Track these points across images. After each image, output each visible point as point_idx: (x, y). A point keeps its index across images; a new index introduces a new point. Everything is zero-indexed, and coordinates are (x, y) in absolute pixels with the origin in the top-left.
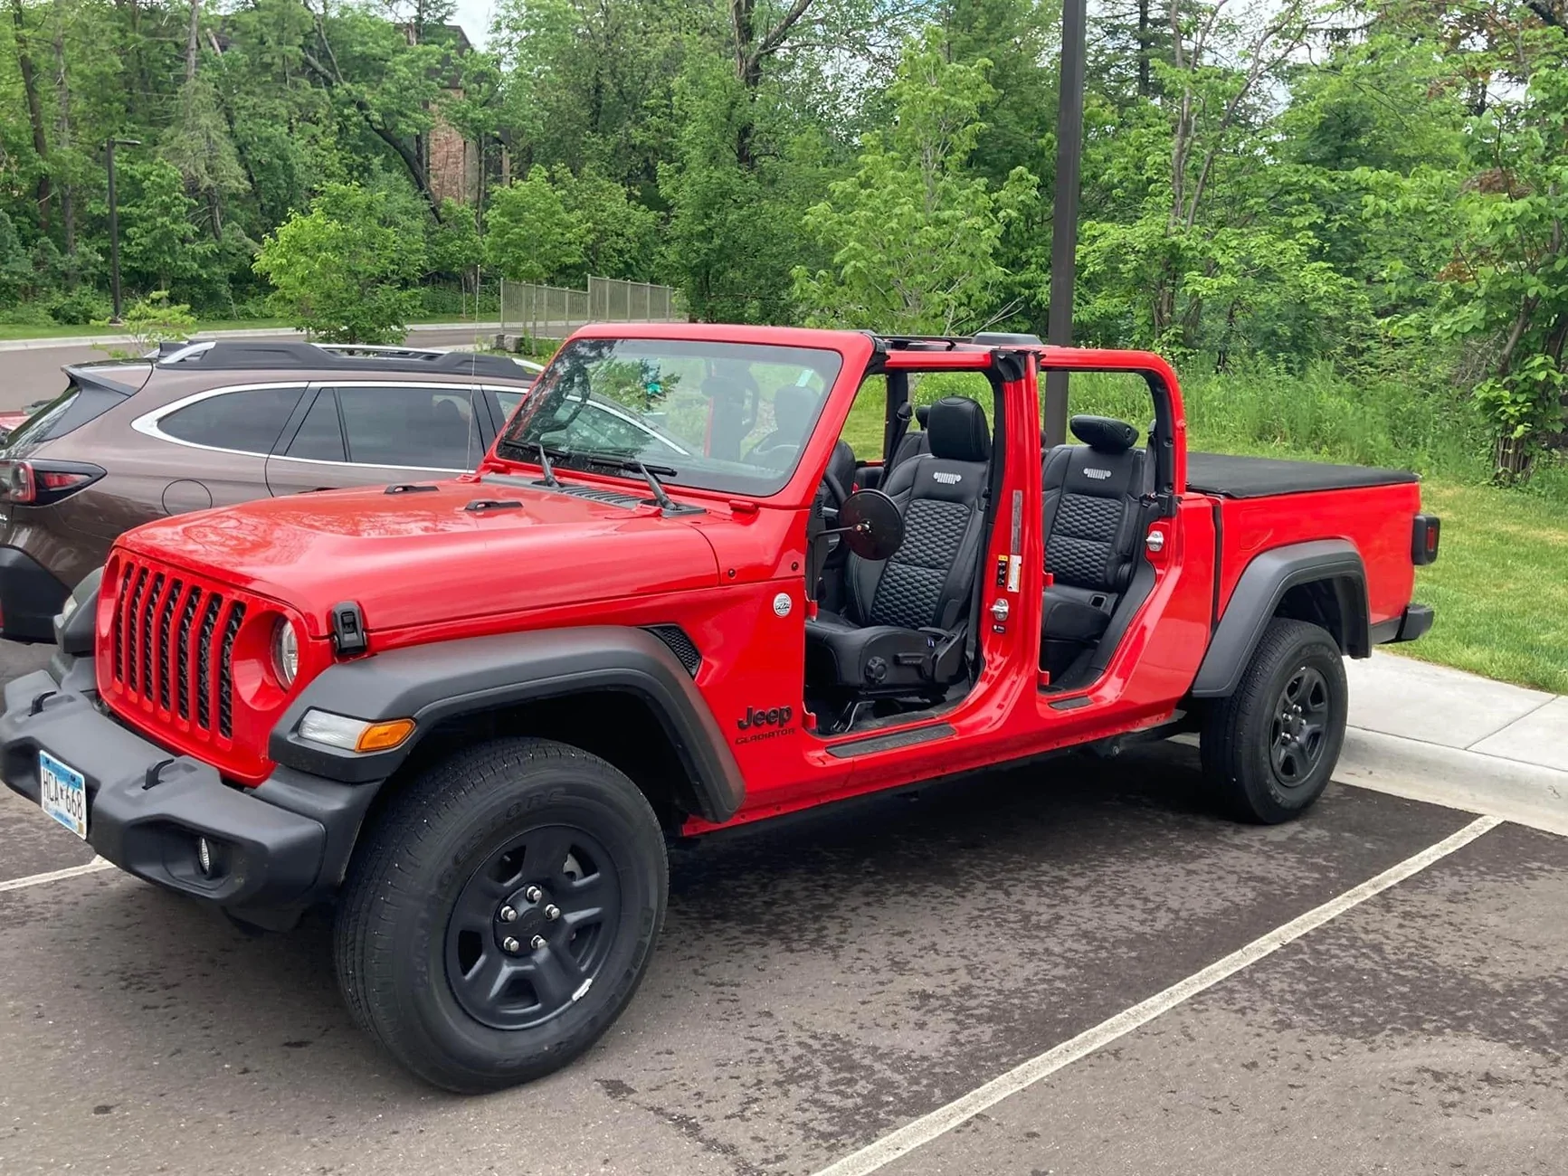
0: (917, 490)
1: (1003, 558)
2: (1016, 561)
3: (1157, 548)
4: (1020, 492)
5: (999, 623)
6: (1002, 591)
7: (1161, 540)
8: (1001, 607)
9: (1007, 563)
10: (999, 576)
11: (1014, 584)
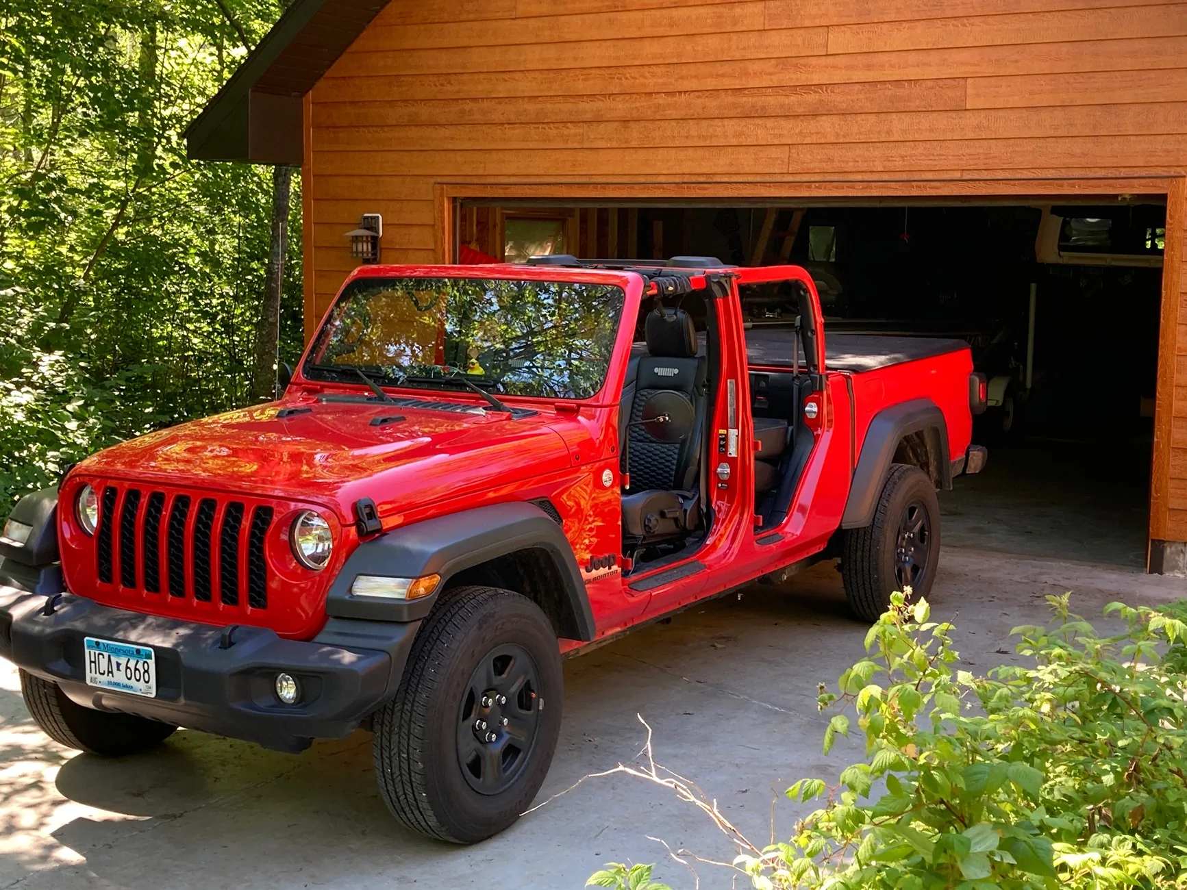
0: (643, 383)
1: (722, 431)
2: (733, 433)
3: (814, 416)
4: (734, 381)
5: (723, 482)
6: (724, 457)
7: (815, 409)
8: (724, 470)
9: (726, 435)
10: (720, 446)
11: (733, 451)
